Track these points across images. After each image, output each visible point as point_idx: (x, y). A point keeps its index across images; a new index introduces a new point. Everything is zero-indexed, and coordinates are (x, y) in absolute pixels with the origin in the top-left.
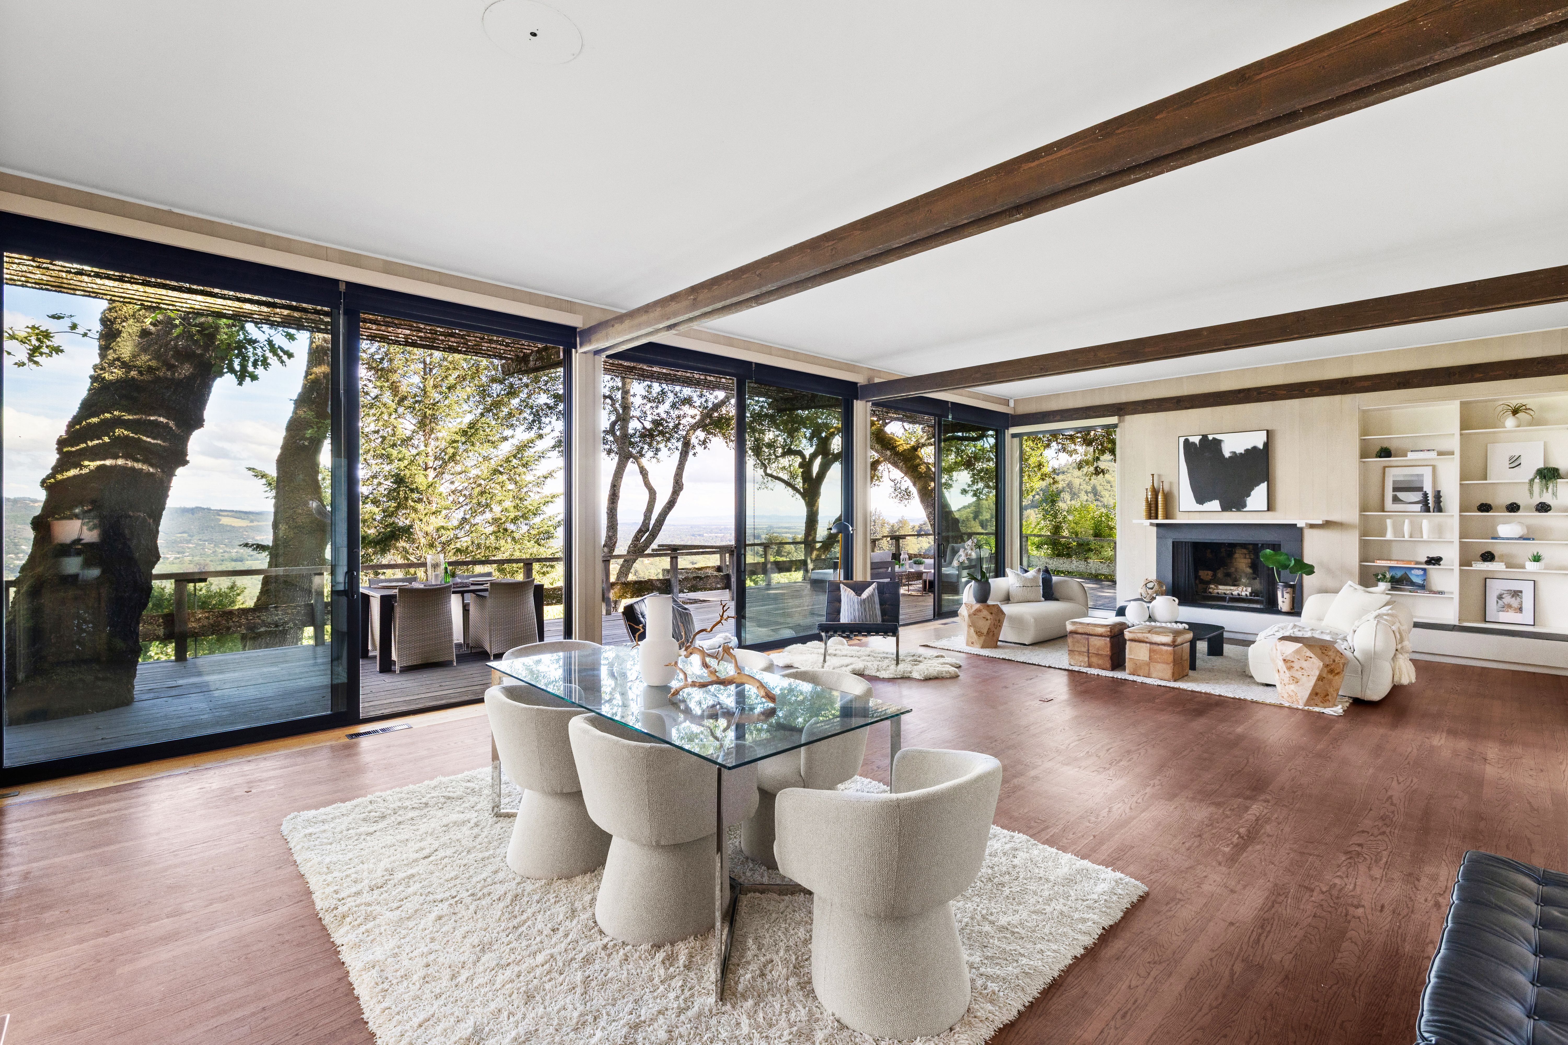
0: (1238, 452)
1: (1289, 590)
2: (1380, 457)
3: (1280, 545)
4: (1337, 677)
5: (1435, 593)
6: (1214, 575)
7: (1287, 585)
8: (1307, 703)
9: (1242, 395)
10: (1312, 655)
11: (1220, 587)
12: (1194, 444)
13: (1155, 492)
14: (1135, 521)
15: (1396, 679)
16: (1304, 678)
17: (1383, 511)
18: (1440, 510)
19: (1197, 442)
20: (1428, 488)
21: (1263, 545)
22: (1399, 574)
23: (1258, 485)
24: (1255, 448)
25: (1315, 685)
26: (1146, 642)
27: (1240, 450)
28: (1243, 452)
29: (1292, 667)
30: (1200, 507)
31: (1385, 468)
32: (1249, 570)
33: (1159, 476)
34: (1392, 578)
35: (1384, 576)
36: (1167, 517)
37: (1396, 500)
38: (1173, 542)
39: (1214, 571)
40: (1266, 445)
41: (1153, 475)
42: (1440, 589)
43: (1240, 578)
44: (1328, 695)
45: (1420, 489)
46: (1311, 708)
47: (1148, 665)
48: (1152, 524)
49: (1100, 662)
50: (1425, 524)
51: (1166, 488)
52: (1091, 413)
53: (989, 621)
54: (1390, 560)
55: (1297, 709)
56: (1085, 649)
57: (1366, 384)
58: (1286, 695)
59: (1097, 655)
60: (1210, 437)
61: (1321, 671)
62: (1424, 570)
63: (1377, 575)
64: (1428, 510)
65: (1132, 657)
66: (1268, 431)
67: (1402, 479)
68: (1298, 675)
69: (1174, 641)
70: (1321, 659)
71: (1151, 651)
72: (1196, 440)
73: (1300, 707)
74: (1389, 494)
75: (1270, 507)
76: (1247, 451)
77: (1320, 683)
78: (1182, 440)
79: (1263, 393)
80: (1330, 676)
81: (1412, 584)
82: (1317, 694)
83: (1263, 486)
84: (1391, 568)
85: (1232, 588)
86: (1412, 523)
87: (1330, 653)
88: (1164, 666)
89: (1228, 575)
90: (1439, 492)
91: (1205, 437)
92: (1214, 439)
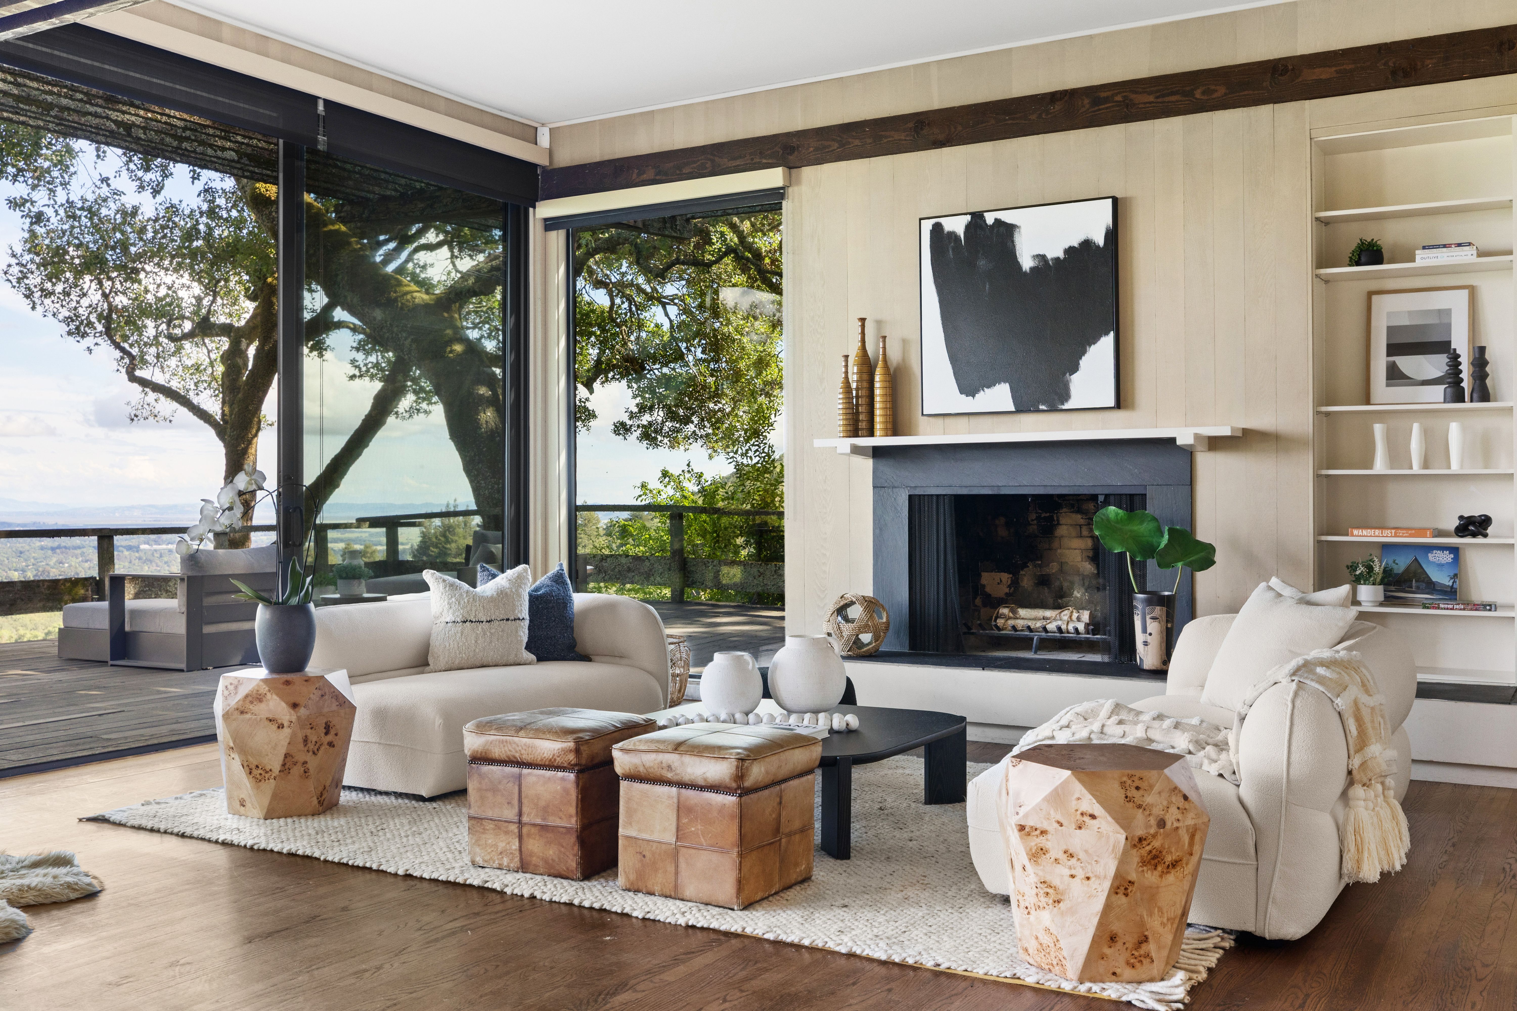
0: (1050, 255)
1: (1158, 611)
2: (1358, 264)
3: (1144, 496)
4: (1171, 878)
5: (1477, 607)
6: (1015, 583)
7: (1156, 600)
8: (1087, 974)
9: (1058, 107)
10: (1097, 809)
11: (1022, 612)
12: (953, 235)
13: (867, 366)
14: (818, 443)
15: (1349, 865)
16: (1077, 888)
17: (1368, 402)
18: (1483, 394)
19: (960, 231)
20: (1461, 343)
21: (1107, 496)
22: (1401, 563)
23: (1094, 340)
24: (1087, 244)
25: (1108, 908)
26: (669, 783)
27: (1055, 251)
28: (1061, 255)
29: (1043, 851)
30: (967, 404)
31: (1370, 294)
32: (1088, 568)
33: (879, 323)
34: (1387, 572)
35: (1370, 568)
36: (894, 430)
37: (1395, 375)
38: (911, 497)
39: (1014, 570)
40: (1113, 235)
41: (863, 320)
42: (1487, 598)
43: (1071, 588)
44: (1146, 939)
45: (1443, 347)
46: (1096, 988)
47: (675, 854)
48: (856, 450)
49: (551, 852)
50: (1454, 430)
51: (895, 355)
52: (725, 162)
53: (287, 731)
54: (1382, 528)
55: (1059, 994)
56: (510, 814)
57: (1325, 73)
58: (1032, 946)
59: (544, 828)
60: (990, 219)
61: (1123, 861)
62: (1455, 550)
63: (1353, 567)
64: (1458, 396)
65: (633, 833)
66: (1115, 201)
67: (1405, 322)
68: (1059, 875)
69: (740, 775)
70: (1123, 822)
71: (682, 809)
72: (957, 225)
73: (1067, 987)
74: (1380, 362)
75: (1122, 399)
76: (1069, 251)
77: (1122, 900)
78: (927, 226)
79: (1106, 100)
80: (1151, 877)
81: (1431, 586)
82: (1113, 939)
83: (1107, 342)
84: (1386, 547)
85: (1048, 613)
86: (1426, 433)
87: (1149, 799)
88: (715, 858)
89: (1044, 581)
90: (1482, 350)
91: (977, 217)
92: (998, 221)
